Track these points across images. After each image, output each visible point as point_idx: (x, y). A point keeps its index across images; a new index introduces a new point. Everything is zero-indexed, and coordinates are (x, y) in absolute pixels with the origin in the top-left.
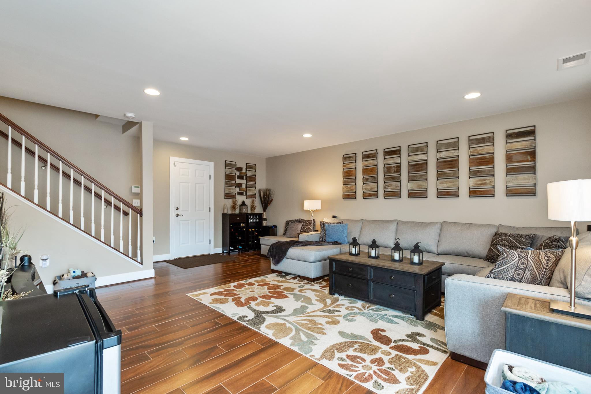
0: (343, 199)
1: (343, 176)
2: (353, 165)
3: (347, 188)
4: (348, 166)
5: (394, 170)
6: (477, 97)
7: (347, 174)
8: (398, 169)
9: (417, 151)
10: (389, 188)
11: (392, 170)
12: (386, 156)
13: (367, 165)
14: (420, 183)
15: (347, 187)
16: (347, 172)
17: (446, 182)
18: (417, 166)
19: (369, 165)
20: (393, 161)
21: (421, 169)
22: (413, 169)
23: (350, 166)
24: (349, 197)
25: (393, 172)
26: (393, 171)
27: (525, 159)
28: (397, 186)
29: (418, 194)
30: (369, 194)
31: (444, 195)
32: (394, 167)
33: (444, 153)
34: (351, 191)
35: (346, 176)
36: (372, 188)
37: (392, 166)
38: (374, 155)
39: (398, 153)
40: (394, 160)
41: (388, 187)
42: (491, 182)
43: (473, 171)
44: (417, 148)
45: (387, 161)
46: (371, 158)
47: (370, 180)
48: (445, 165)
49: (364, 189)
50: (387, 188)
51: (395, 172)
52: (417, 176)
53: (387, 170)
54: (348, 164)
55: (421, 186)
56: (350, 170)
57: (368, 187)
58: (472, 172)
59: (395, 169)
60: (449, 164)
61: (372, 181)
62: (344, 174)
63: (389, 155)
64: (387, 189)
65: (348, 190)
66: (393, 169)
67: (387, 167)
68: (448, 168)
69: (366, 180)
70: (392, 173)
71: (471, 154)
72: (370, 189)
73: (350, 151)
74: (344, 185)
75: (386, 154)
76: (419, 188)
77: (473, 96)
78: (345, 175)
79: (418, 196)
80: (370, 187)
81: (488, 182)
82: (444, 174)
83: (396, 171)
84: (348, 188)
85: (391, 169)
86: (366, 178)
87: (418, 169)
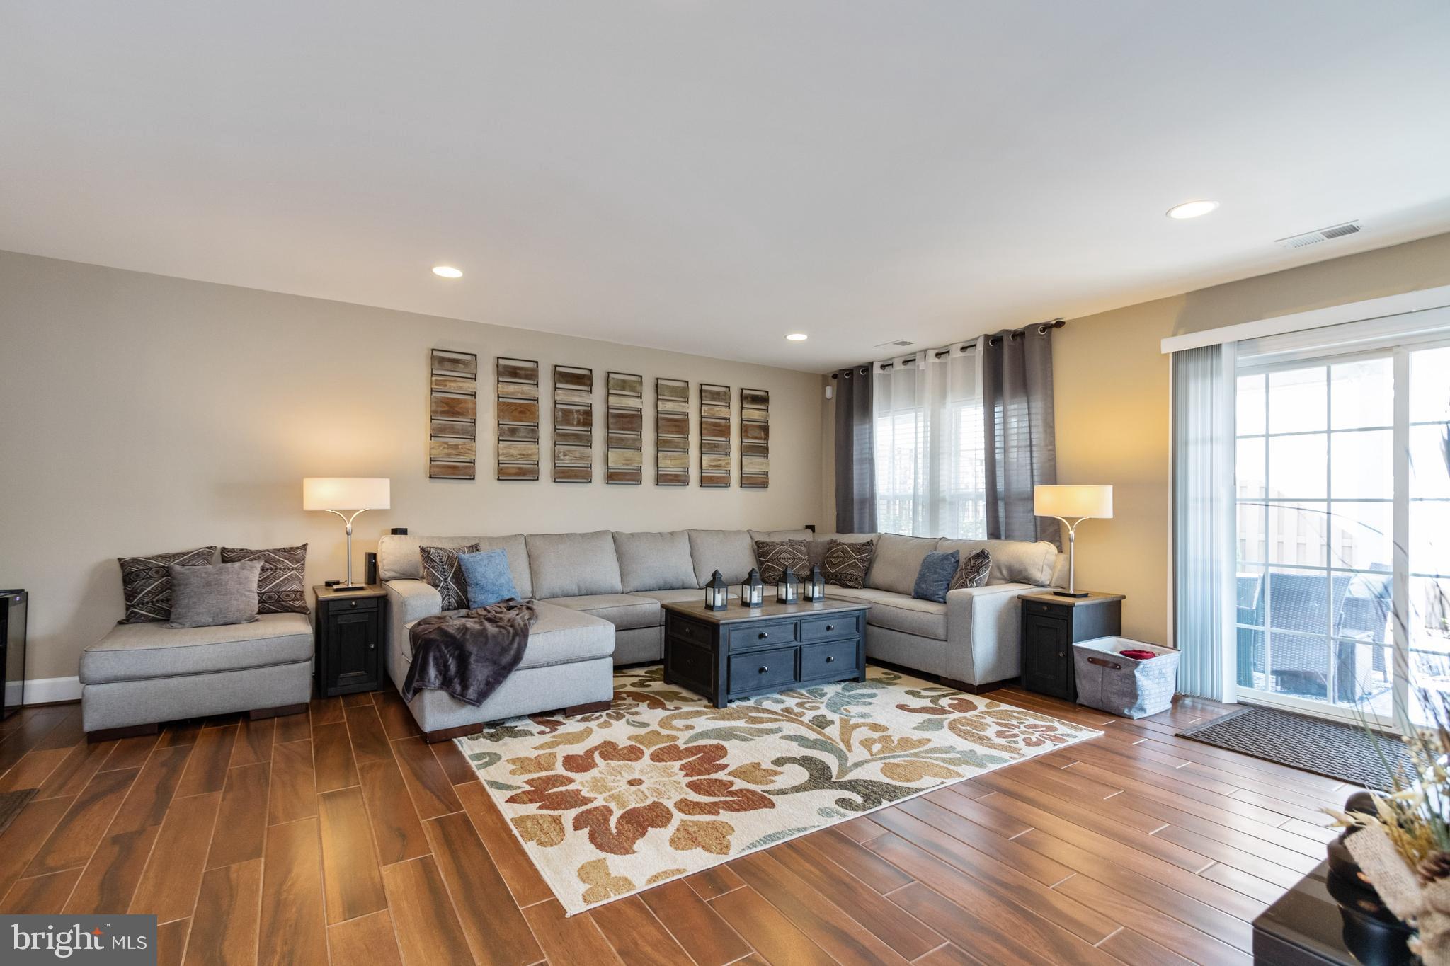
0: (431, 477)
1: (433, 412)
2: (468, 386)
3: (444, 448)
4: (453, 384)
5: (578, 418)
6: (799, 341)
7: (447, 408)
8: (586, 418)
9: (623, 389)
10: (567, 457)
11: (574, 418)
12: (561, 382)
13: (513, 393)
14: (629, 454)
15: (446, 443)
16: (447, 402)
17: (670, 456)
18: (624, 419)
19: (519, 396)
20: (574, 397)
21: (630, 426)
22: (617, 423)
23: (461, 387)
24: (454, 474)
25: (575, 423)
26: (576, 420)
27: (759, 436)
28: (584, 455)
29: (628, 477)
30: (520, 468)
31: (671, 481)
32: (578, 411)
33: (670, 404)
34: (461, 458)
35: (443, 413)
36: (523, 455)
37: (573, 410)
38: (529, 372)
39: (588, 382)
40: (580, 396)
41: (565, 455)
42: (726, 463)
43: (708, 443)
44: (624, 381)
45: (561, 396)
46: (520, 378)
47: (521, 434)
48: (669, 426)
49: (503, 454)
50: (562, 457)
51: (579, 424)
52: (627, 439)
53: (563, 417)
54: (455, 381)
55: (630, 460)
56: (459, 399)
57: (513, 452)
58: (707, 445)
59: (581, 417)
60: (676, 426)
61: (526, 437)
62: (437, 406)
63: (567, 382)
64: (562, 460)
65: (449, 455)
66: (576, 416)
67: (563, 410)
68: (672, 432)
69: (506, 433)
70: (573, 425)
71: (706, 414)
72: (519, 457)
73: (457, 343)
74: (432, 438)
75: (561, 379)
76: (627, 465)
77: (797, 337)
78: (440, 409)
79: (628, 480)
80: (520, 452)
81: (722, 463)
82: (670, 442)
83: (582, 421)
84: (449, 447)
85: (571, 417)
86: (509, 428)
87: (626, 426)
